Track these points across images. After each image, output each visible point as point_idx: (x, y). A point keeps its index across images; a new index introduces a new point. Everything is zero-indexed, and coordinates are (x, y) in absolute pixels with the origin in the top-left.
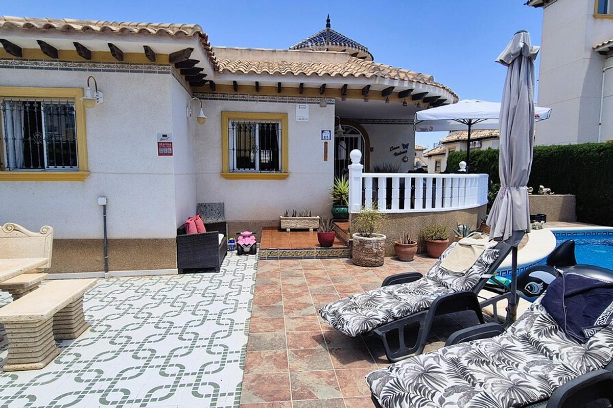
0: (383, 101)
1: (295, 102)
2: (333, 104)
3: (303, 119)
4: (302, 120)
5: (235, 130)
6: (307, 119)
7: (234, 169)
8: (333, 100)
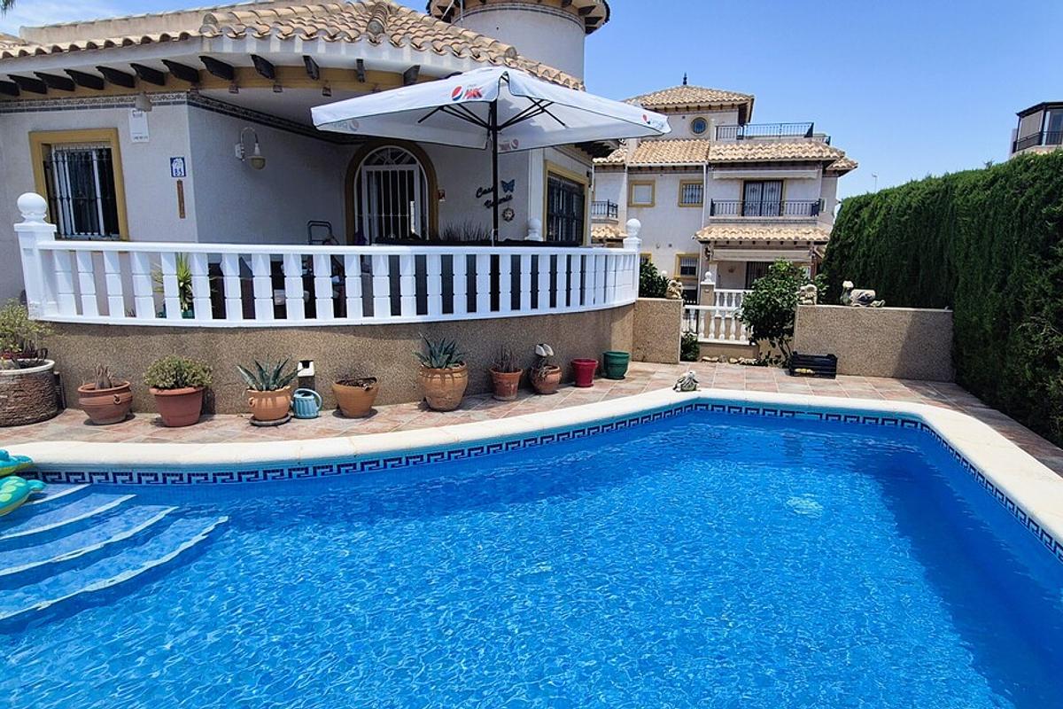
0: (269, 89)
1: (127, 106)
2: (184, 102)
3: (141, 138)
4: (140, 140)
5: (66, 163)
6: (146, 137)
7: (72, 234)
8: (182, 94)
